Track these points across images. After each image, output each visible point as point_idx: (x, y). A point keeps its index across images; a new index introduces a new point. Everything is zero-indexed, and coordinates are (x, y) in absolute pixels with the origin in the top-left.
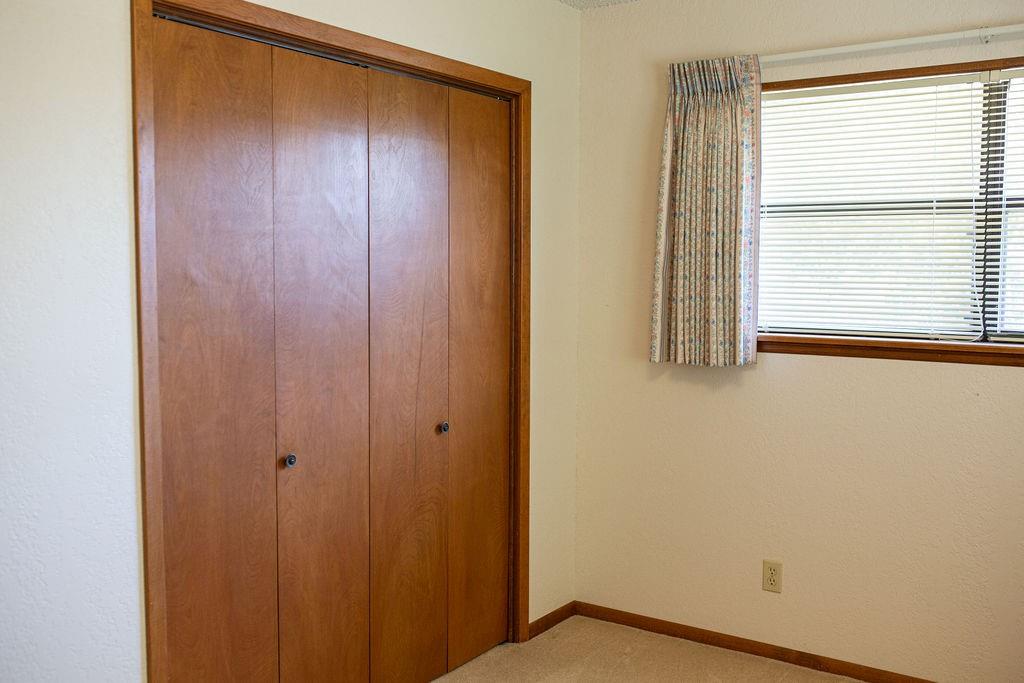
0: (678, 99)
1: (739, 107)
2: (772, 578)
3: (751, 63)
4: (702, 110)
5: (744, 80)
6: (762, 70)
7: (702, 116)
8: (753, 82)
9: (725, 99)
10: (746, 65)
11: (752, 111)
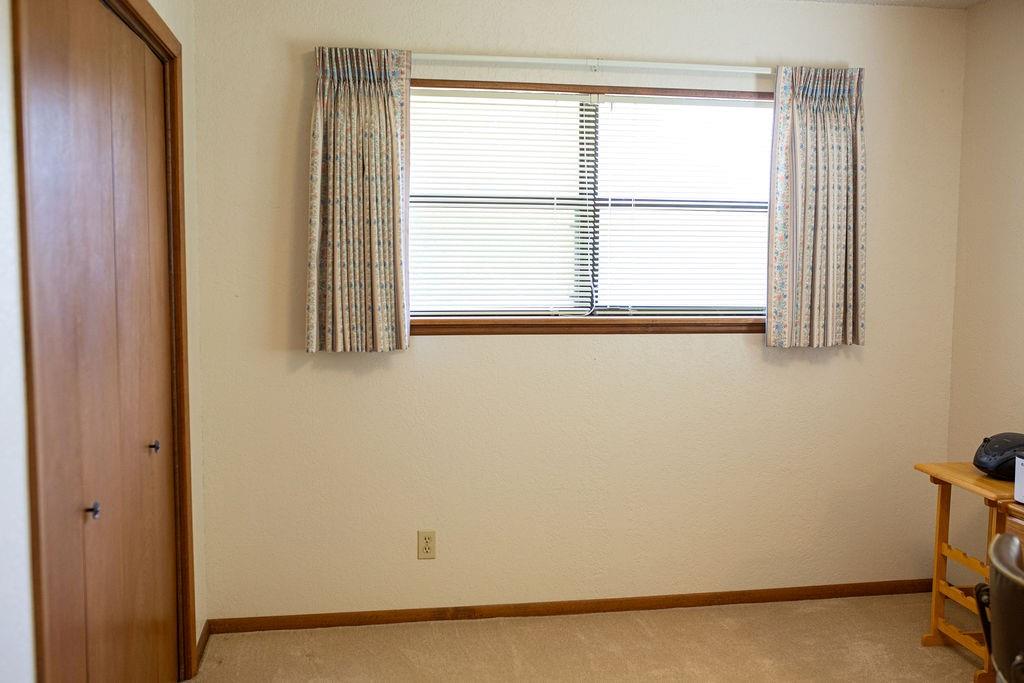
0: (327, 83)
1: (390, 100)
2: (426, 546)
3: (404, 57)
4: (354, 98)
5: (394, 73)
6: (412, 67)
7: (354, 103)
8: (403, 76)
9: (378, 89)
10: (398, 60)
11: (402, 105)
